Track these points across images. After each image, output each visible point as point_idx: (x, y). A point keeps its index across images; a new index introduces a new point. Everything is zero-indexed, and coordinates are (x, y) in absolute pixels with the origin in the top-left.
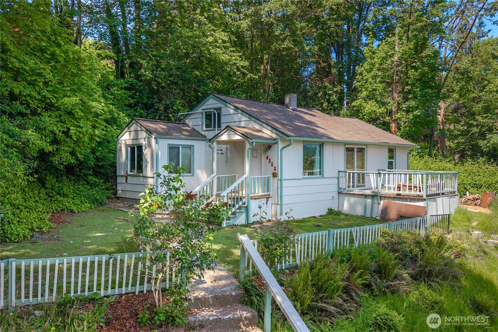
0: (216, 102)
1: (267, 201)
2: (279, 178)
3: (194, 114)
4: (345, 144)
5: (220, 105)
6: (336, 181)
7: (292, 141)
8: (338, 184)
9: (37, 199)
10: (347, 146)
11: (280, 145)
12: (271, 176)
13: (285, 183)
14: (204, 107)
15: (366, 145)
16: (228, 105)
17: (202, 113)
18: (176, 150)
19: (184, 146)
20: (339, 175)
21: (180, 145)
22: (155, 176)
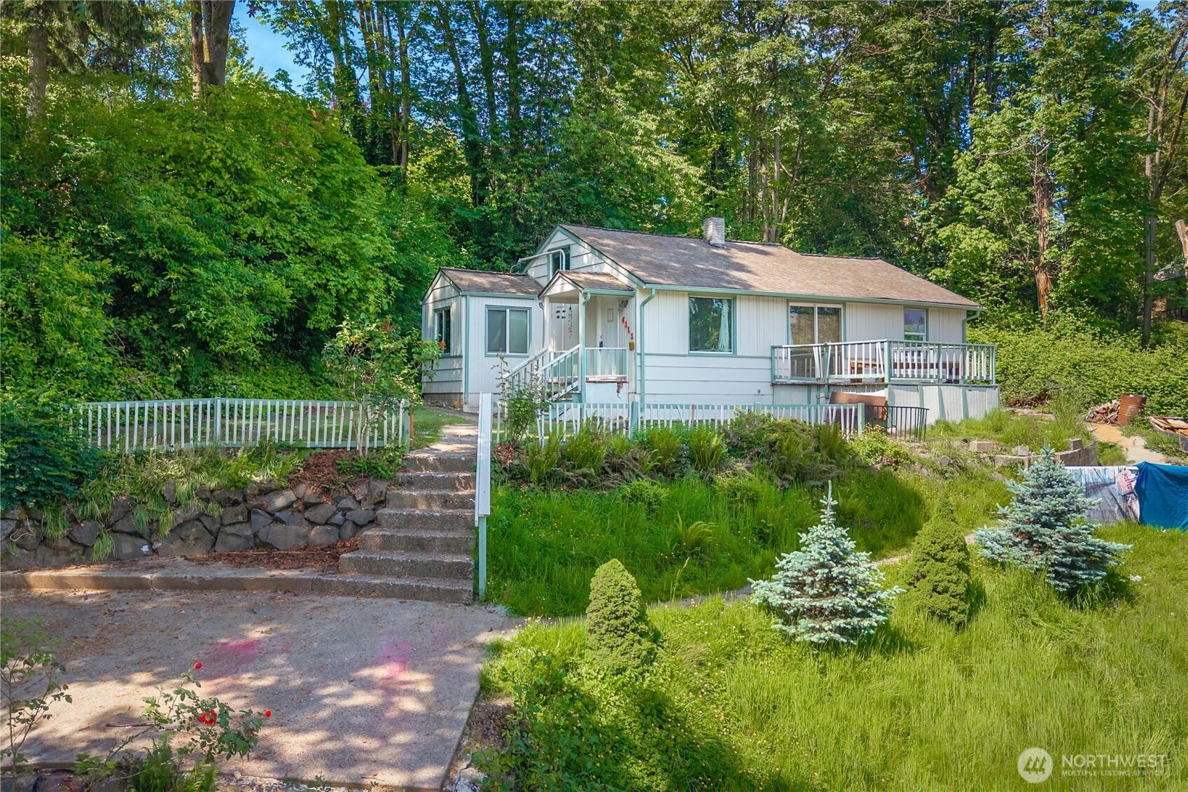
0: (564, 237)
1: (619, 388)
2: (638, 351)
3: (537, 258)
4: (788, 299)
5: (569, 242)
6: (767, 364)
7: (654, 291)
8: (772, 369)
9: (296, 385)
10: (792, 304)
11: (640, 298)
12: (628, 349)
13: (648, 360)
14: (549, 248)
15: (844, 302)
16: (581, 242)
17: (548, 255)
18: (500, 316)
19: (513, 310)
20: (772, 353)
21: (508, 307)
22: (464, 354)
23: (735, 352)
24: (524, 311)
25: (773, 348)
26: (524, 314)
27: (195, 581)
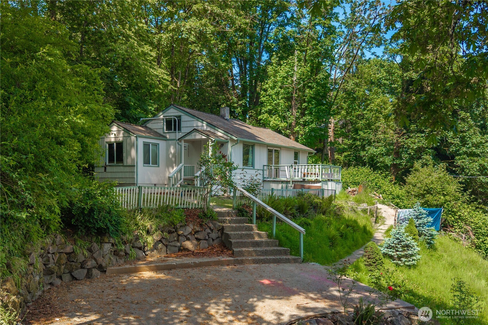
0: (176, 111)
3: (155, 119)
4: (268, 145)
5: (180, 114)
6: (262, 172)
8: (263, 175)
10: (268, 148)
11: (230, 143)
14: (165, 115)
15: (280, 147)
16: (188, 114)
17: (163, 119)
18: (148, 147)
19: (153, 144)
20: (263, 168)
21: (151, 143)
22: (136, 165)
23: (254, 168)
24: (156, 145)
25: (264, 166)
26: (155, 146)
27: (193, 264)
